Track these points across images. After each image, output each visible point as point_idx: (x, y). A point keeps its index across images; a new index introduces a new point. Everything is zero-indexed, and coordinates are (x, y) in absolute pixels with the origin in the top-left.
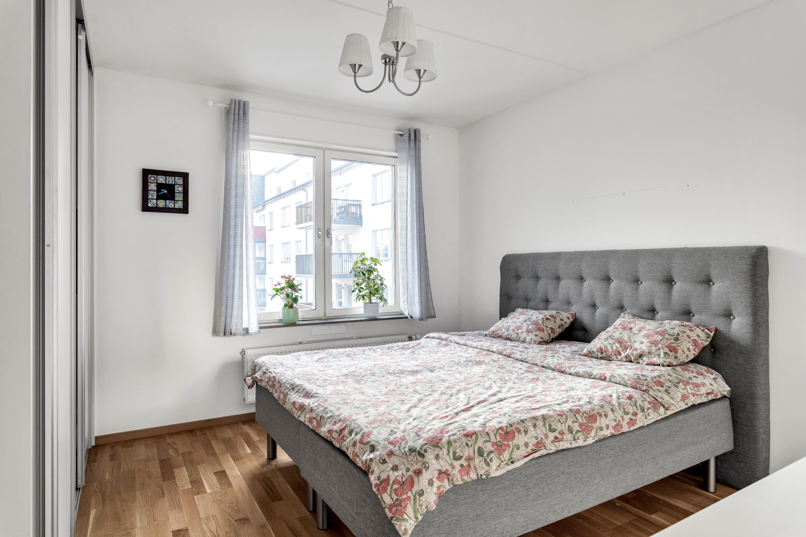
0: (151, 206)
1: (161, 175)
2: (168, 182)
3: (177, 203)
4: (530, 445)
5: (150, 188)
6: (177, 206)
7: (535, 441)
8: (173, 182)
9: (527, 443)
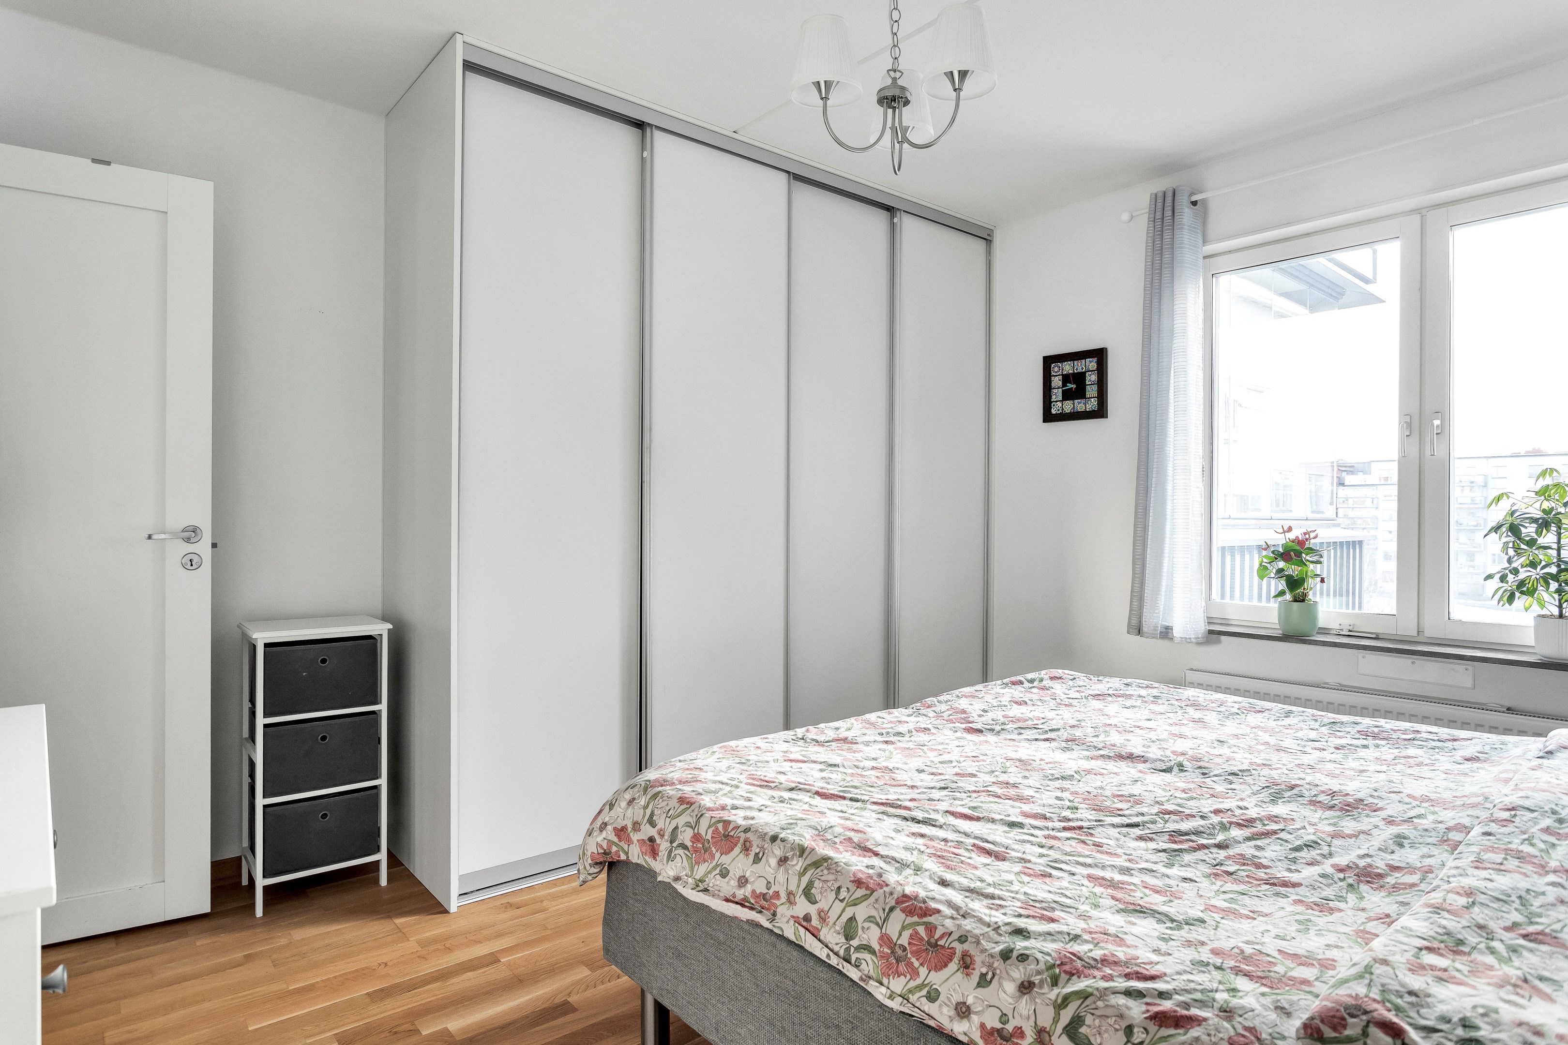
0: (1054, 413)
1: (1067, 361)
2: (1077, 369)
3: (1089, 402)
4: (749, 888)
5: (1053, 385)
6: (1089, 407)
7: (761, 888)
8: (1082, 369)
9: (747, 881)
